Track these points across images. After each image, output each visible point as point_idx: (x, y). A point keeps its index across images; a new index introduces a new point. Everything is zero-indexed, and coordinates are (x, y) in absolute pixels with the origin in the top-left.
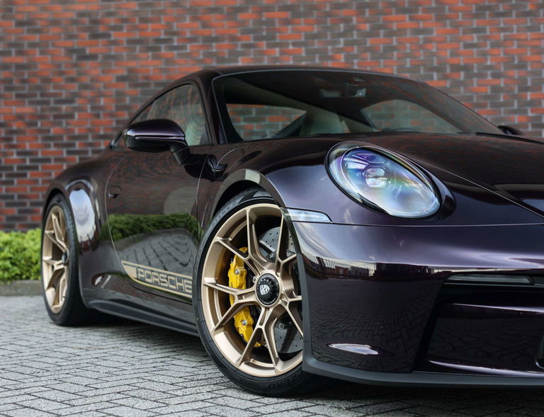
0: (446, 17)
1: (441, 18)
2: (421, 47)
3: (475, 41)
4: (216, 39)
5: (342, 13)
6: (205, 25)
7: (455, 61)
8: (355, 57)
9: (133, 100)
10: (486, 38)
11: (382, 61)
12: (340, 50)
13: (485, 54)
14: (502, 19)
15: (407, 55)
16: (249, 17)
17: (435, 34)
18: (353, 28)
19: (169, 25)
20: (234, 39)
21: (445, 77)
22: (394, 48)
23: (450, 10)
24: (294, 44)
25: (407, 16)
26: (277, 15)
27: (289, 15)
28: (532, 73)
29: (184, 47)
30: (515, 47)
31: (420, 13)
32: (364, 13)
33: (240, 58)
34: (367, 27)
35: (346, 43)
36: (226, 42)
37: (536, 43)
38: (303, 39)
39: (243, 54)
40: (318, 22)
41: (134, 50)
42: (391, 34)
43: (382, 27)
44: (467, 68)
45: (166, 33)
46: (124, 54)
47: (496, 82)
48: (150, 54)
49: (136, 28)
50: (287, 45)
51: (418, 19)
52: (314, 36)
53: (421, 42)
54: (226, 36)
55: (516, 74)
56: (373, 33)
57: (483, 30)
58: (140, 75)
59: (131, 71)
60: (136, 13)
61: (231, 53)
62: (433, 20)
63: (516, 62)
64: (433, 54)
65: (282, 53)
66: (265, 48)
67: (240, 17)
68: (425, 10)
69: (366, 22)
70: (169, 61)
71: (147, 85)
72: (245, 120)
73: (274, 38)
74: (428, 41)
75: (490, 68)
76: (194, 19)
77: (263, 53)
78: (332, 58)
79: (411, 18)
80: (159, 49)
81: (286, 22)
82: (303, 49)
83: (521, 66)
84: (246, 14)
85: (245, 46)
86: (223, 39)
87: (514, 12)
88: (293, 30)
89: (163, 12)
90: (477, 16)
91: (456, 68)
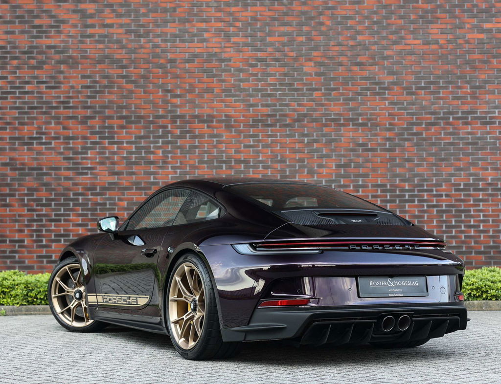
0: (232, 126)
1: (229, 127)
2: (215, 147)
3: (252, 143)
4: (72, 138)
5: (161, 122)
6: (64, 128)
7: (238, 156)
8: (169, 152)
9: (12, 180)
10: (259, 141)
11: (188, 155)
12: (160, 147)
13: (258, 152)
14: (270, 129)
15: (205, 152)
16: (96, 123)
17: (224, 138)
18: (169, 132)
19: (40, 128)
20: (85, 138)
21: (231, 168)
22: (196, 147)
23: (235, 121)
24: (127, 143)
25: (206, 125)
26: (116, 122)
27: (124, 122)
28: (289, 166)
29: (50, 143)
30: (278, 148)
31: (214, 123)
32: (176, 122)
33: (89, 152)
34: (178, 132)
35: (163, 143)
36: (80, 140)
37: (292, 146)
38: (133, 140)
39: (90, 148)
40: (145, 127)
41: (14, 144)
42: (194, 137)
43: (188, 132)
44: (246, 162)
45: (37, 133)
46: (7, 147)
47: (265, 171)
48: (26, 147)
49: (16, 129)
50: (122, 143)
51: (213, 127)
52: (141, 137)
53: (215, 143)
54: (80, 136)
55: (279, 166)
56: (182, 136)
57: (257, 136)
58: (18, 162)
59: (11, 159)
60: (16, 118)
61: (83, 148)
62: (224, 128)
63: (279, 158)
64: (223, 152)
65: (118, 148)
66: (107, 145)
67: (89, 123)
68: (218, 121)
69: (178, 128)
70: (39, 153)
71: (24, 169)
72: (92, 194)
73: (113, 138)
74: (219, 142)
75: (261, 162)
76: (57, 123)
77: (105, 148)
78: (153, 153)
79: (208, 127)
80: (32, 144)
81: (122, 127)
82: (134, 146)
83: (283, 161)
84: (94, 120)
85: (92, 143)
86: (77, 138)
87: (278, 124)
88: (127, 132)
89: (35, 118)
90: (252, 126)
91: (239, 162)
